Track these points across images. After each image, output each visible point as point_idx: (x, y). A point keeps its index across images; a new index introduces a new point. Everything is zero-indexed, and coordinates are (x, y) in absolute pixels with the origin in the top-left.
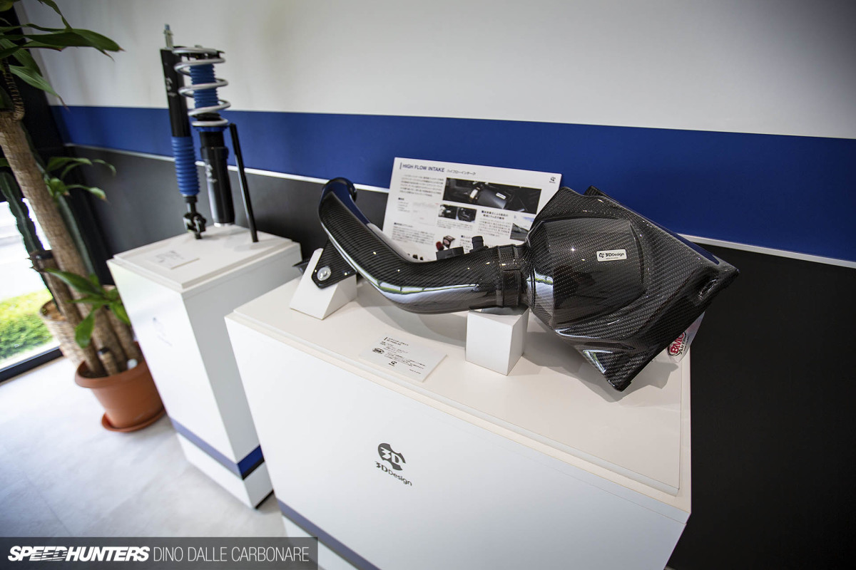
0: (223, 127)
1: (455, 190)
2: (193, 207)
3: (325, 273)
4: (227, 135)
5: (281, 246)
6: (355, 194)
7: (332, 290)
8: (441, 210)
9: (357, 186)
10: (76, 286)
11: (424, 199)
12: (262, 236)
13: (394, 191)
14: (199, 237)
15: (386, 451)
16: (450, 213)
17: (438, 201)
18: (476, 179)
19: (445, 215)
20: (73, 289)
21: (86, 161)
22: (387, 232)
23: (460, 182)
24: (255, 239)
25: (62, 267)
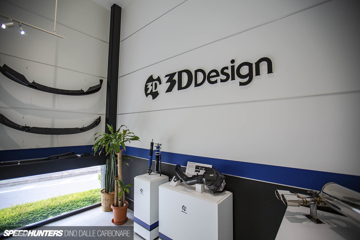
0: (159, 155)
1: (197, 167)
2: (150, 168)
3: (176, 180)
4: (160, 156)
5: (165, 177)
6: (181, 167)
7: (177, 182)
8: (195, 170)
9: (181, 166)
10: (120, 184)
11: (192, 168)
12: (162, 175)
13: (187, 167)
14: (149, 174)
15: (183, 207)
16: (196, 171)
17: (194, 169)
18: (200, 166)
19: (195, 171)
20: (119, 184)
21: (129, 158)
22: (186, 174)
23: (198, 166)
24: (160, 175)
25: (119, 179)
